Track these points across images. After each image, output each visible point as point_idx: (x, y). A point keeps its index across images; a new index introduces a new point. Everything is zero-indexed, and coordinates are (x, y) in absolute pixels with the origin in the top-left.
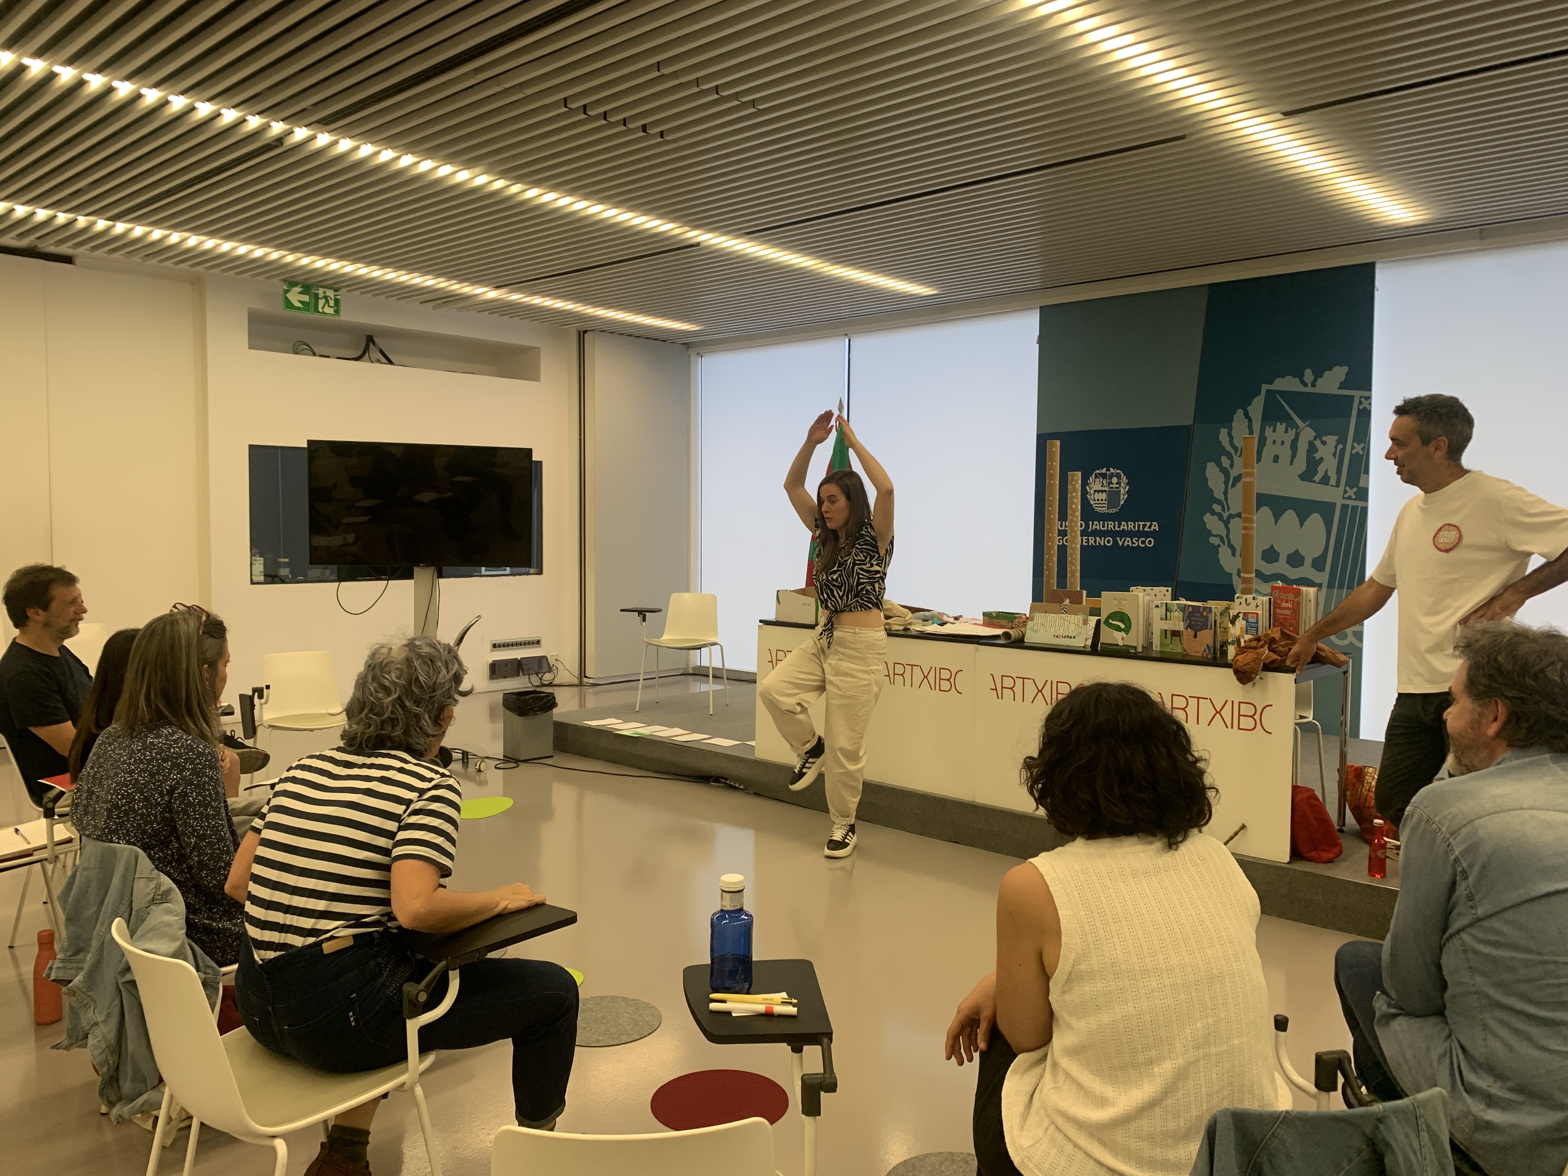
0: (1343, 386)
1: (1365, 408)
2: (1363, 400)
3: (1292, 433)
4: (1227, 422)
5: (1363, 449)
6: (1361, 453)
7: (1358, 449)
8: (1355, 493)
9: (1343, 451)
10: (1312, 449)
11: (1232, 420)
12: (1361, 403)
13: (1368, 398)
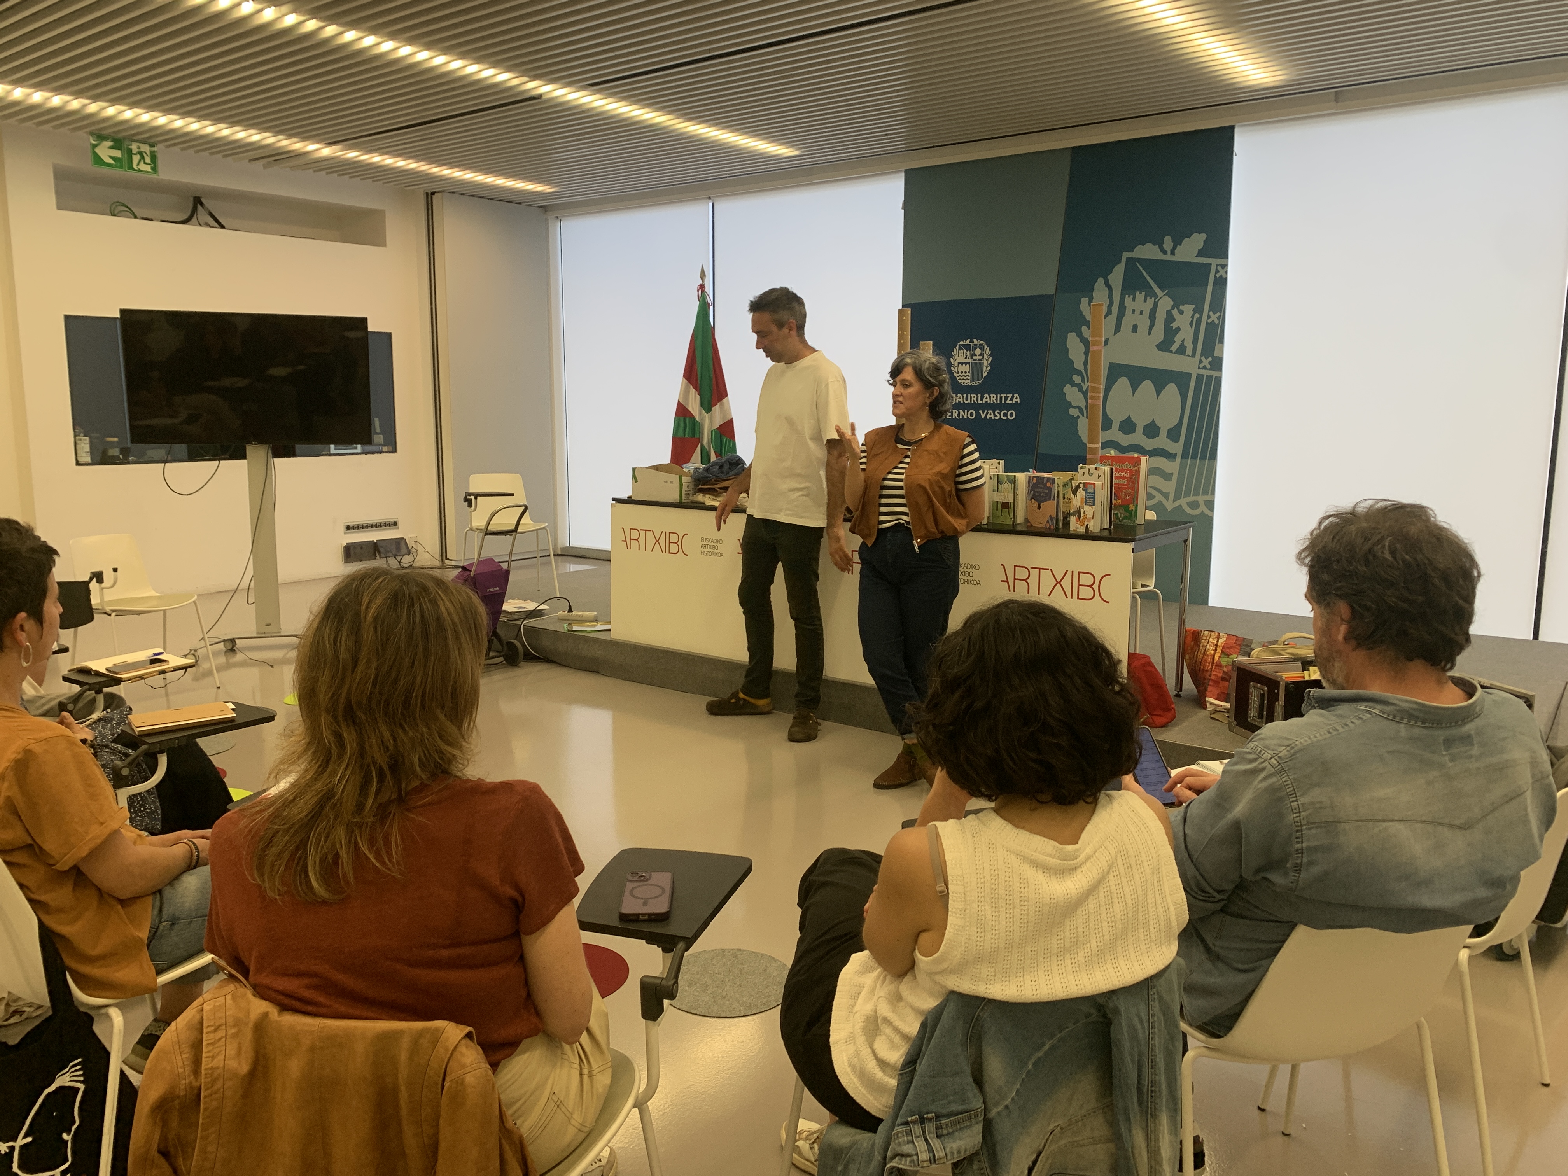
0: (1200, 254)
1: (1221, 276)
2: (1219, 268)
3: (1150, 302)
4: (1088, 291)
5: (1219, 318)
6: (1216, 322)
7: (1214, 317)
8: (1210, 363)
9: (1199, 321)
10: (1170, 319)
11: (1093, 289)
12: (1217, 271)
13: (1225, 266)
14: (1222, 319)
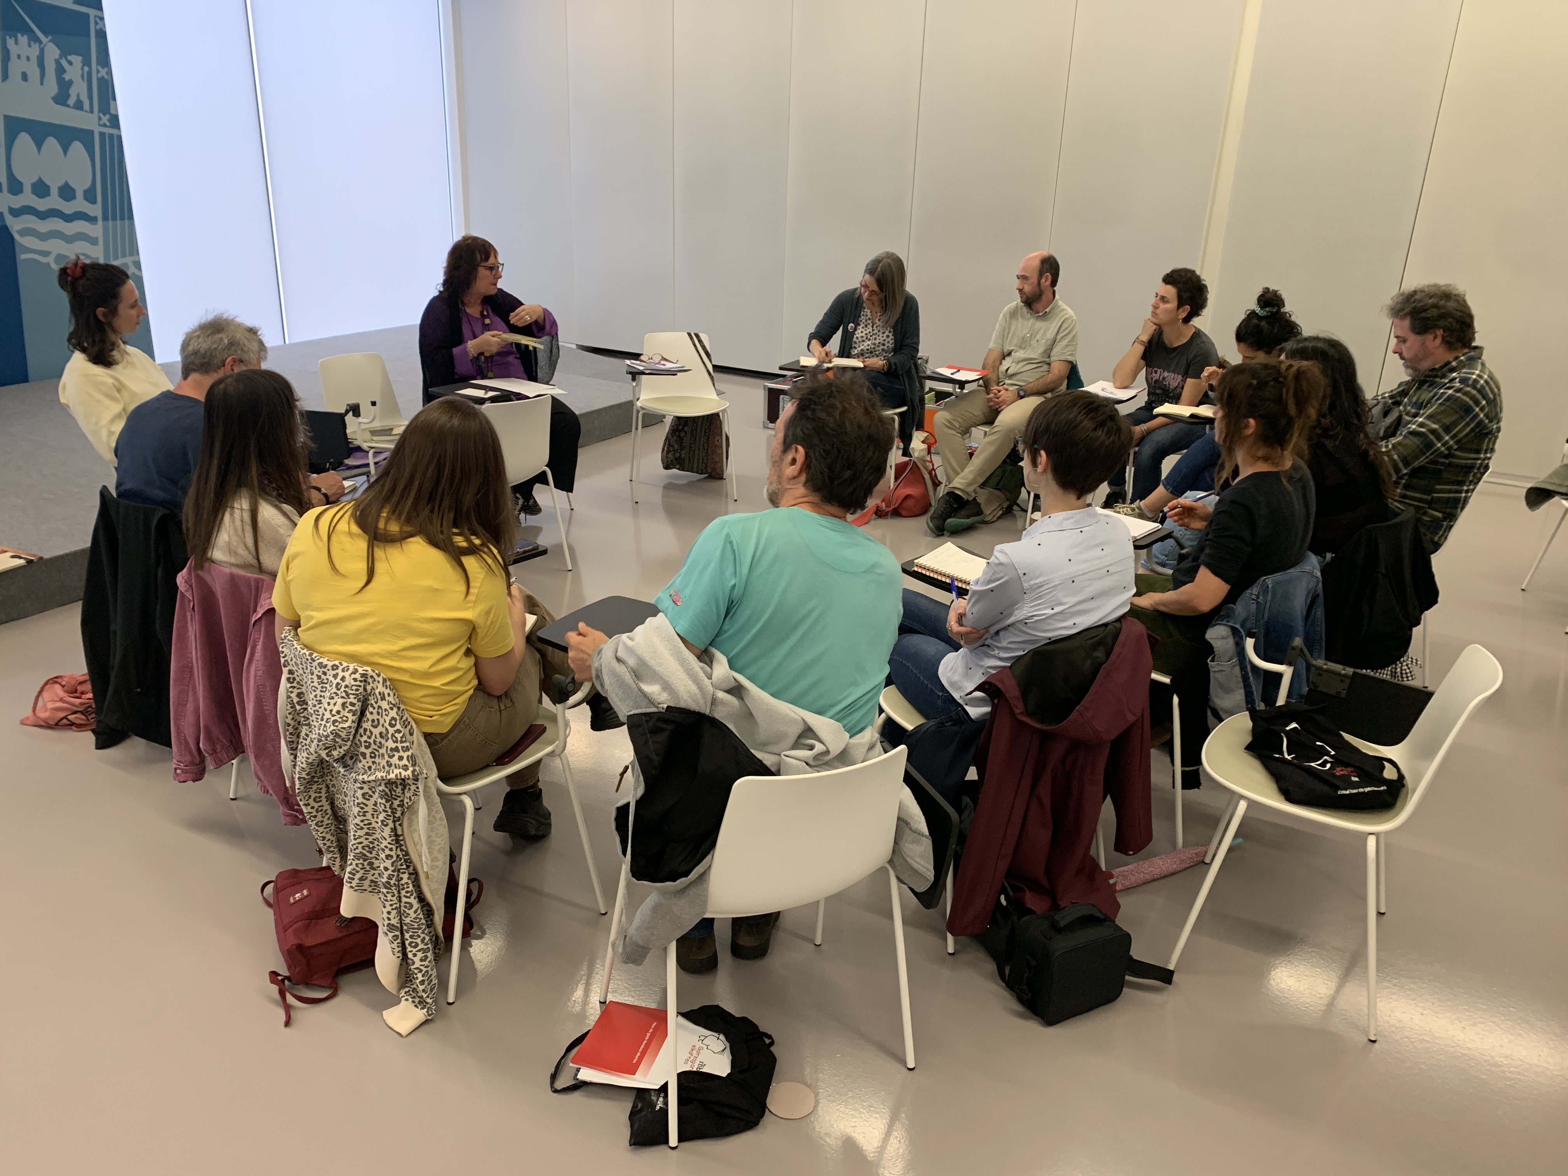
1: (101, 29)
2: (96, 19)
3: (36, 47)
5: (107, 74)
6: (105, 77)
7: (103, 72)
8: (109, 120)
9: (90, 74)
10: (60, 70)
12: (96, 23)
13: (102, 19)
14: (110, 73)
